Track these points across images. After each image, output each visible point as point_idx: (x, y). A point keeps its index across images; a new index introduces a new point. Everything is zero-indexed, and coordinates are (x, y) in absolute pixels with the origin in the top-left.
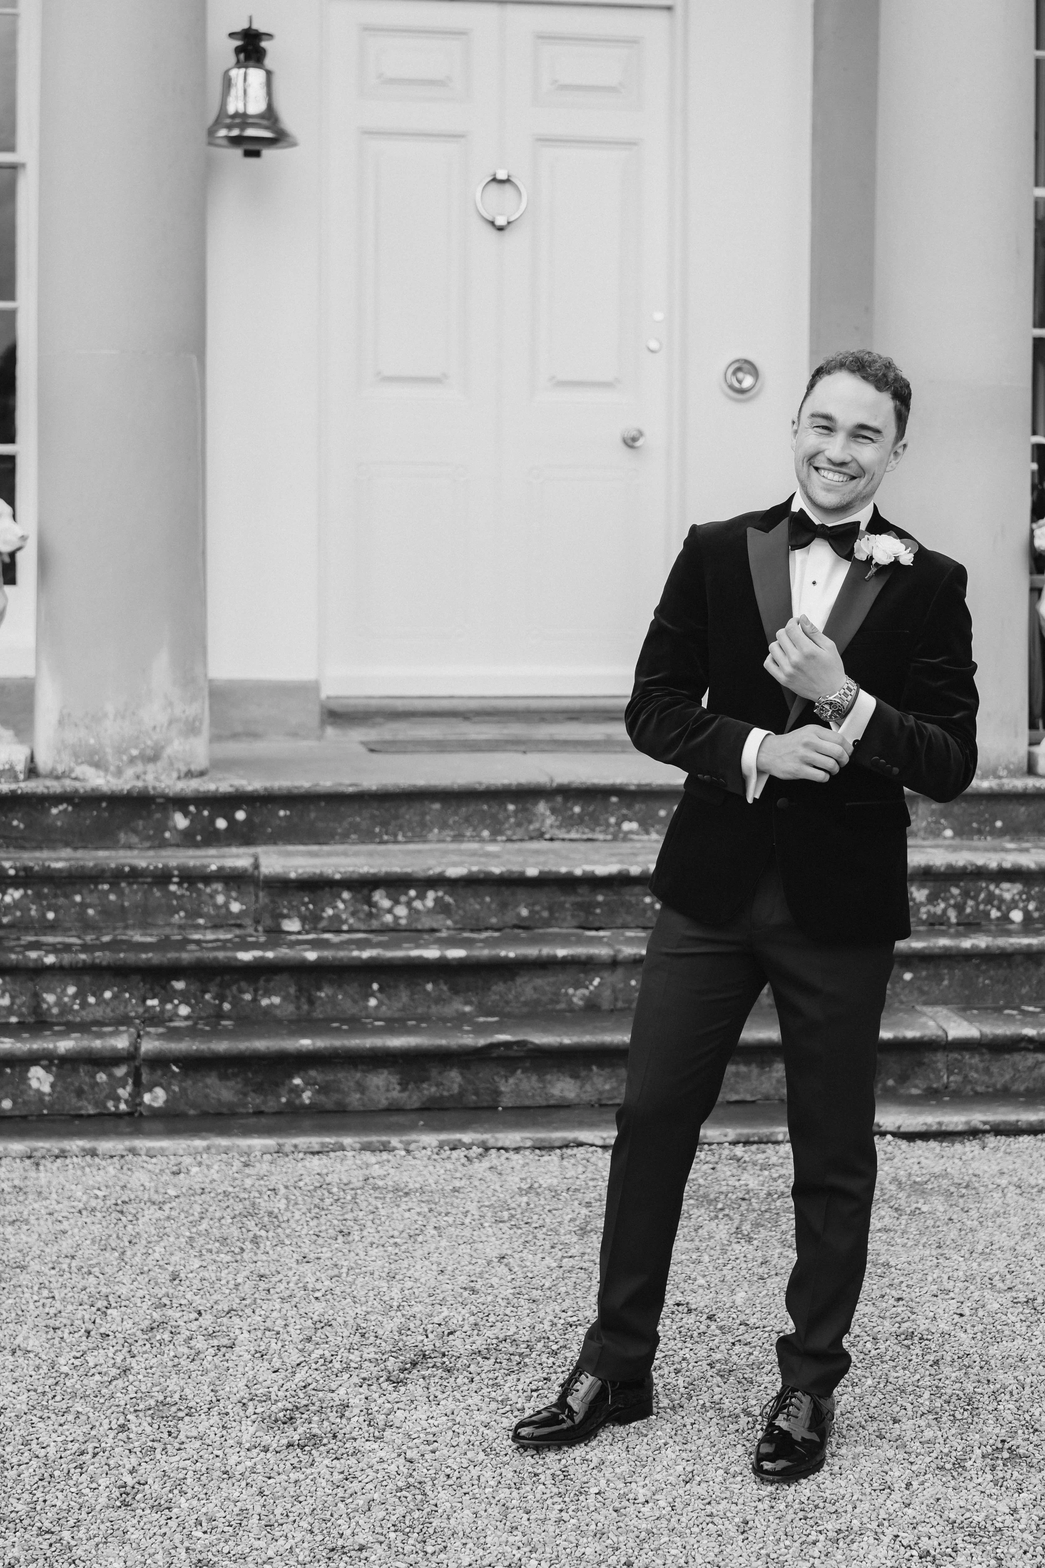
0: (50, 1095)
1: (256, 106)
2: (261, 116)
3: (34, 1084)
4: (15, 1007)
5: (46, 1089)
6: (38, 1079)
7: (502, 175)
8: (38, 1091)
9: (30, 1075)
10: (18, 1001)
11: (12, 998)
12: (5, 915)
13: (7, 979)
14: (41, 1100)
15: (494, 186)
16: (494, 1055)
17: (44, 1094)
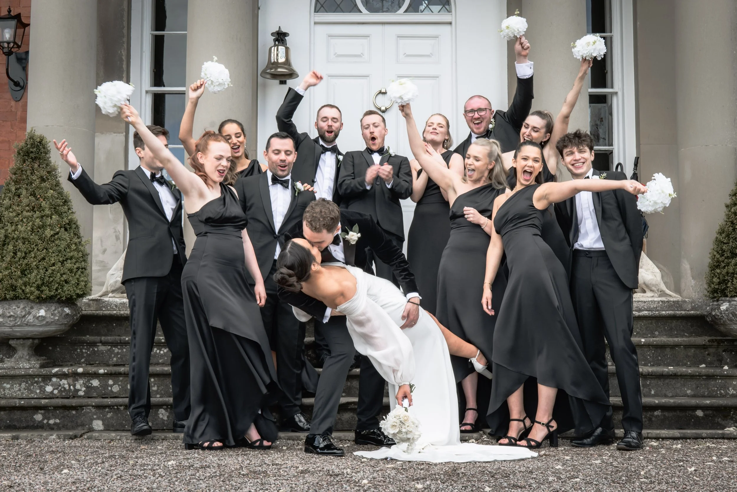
0: (167, 421)
1: (282, 60)
2: (283, 63)
3: (161, 416)
4: (159, 391)
5: (165, 418)
6: (162, 414)
7: (383, 91)
8: (162, 419)
9: (159, 412)
10: (160, 388)
11: (158, 387)
12: (161, 359)
13: (156, 379)
14: (164, 423)
15: (380, 95)
16: (349, 407)
17: (165, 420)
